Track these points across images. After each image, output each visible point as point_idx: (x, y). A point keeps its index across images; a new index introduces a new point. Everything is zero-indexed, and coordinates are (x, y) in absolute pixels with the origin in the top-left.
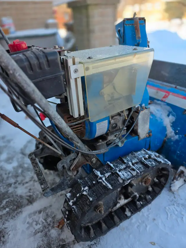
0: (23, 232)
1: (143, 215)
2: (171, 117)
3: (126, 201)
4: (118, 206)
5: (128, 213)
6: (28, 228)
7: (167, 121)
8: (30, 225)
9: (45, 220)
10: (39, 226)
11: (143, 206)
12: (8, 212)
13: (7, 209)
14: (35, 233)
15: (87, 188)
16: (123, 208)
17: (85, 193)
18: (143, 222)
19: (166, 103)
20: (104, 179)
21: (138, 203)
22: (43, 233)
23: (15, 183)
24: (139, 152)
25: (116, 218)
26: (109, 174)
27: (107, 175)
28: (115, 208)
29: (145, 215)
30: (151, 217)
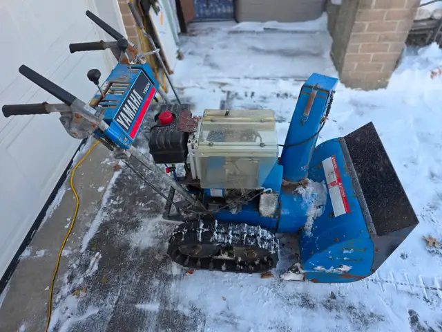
0: (149, 231)
1: (237, 278)
2: (319, 210)
3: (228, 258)
4: (219, 257)
5: (223, 267)
6: (153, 231)
7: (313, 212)
8: (156, 229)
9: (167, 233)
10: (161, 234)
11: (241, 271)
12: (148, 211)
13: (149, 209)
14: (156, 237)
15: (186, 230)
16: (222, 261)
17: (183, 233)
18: (232, 282)
19: (328, 191)
20: (201, 231)
21: (238, 266)
22: (161, 241)
23: (165, 190)
24: (253, 227)
25: (211, 264)
26: (208, 230)
27: (205, 230)
28: (216, 257)
29: (238, 278)
30: (242, 283)
